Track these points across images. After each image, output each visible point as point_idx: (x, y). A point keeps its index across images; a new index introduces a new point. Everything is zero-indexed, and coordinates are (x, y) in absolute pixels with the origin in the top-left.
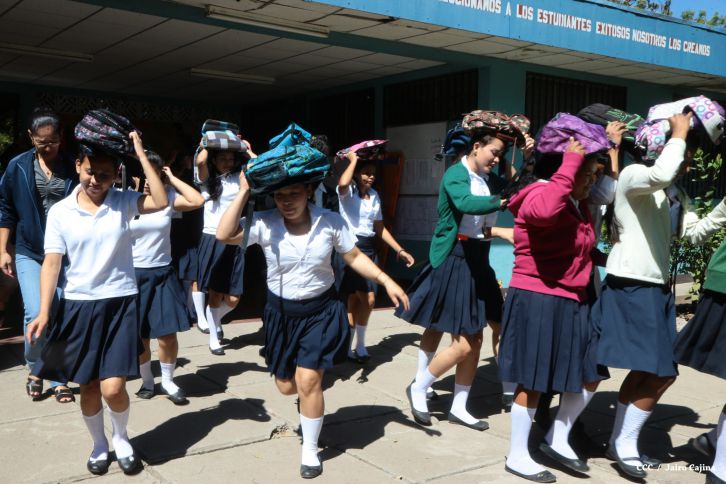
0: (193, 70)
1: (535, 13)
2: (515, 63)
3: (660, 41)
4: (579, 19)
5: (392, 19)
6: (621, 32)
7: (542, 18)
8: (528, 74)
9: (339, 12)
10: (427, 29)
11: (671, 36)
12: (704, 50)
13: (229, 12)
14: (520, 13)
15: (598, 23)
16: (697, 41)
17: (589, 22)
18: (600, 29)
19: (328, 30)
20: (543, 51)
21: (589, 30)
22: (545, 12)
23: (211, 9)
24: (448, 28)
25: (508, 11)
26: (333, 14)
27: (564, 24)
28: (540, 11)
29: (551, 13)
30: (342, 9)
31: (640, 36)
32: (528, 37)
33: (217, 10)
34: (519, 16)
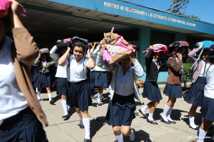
0: (68, 27)
1: (153, 15)
2: (148, 27)
3: (184, 23)
4: (164, 17)
5: (118, 16)
6: (174, 20)
7: (155, 16)
8: (151, 30)
9: (105, 14)
10: (126, 18)
11: (186, 21)
12: (194, 25)
13: (77, 14)
14: (149, 15)
15: (168, 18)
16: (192, 23)
17: (166, 17)
18: (169, 19)
19: (102, 18)
20: (155, 24)
21: (166, 19)
22: (156, 15)
23: (73, 13)
24: (131, 18)
25: (146, 14)
26: (103, 14)
27: (160, 18)
28: (154, 14)
29: (157, 15)
30: (105, 13)
31: (179, 21)
32: (151, 21)
33: (75, 13)
34: (149, 16)
